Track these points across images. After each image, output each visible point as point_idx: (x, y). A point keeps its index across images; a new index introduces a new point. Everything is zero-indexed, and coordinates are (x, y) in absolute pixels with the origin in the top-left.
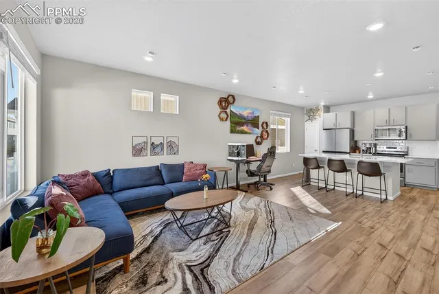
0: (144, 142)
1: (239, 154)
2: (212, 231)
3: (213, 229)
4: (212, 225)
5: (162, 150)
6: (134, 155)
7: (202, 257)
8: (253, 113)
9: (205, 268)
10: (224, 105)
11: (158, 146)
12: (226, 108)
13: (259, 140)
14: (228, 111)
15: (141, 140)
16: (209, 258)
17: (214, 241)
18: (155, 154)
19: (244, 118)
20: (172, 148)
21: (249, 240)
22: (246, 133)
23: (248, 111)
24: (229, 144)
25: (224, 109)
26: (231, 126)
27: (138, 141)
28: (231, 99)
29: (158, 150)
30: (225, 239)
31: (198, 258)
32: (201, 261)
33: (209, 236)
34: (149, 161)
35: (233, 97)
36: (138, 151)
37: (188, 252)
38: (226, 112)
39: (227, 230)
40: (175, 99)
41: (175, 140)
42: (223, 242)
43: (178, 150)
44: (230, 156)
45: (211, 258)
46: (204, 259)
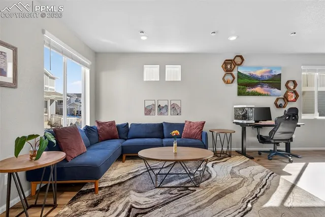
0: (153, 104)
1: (245, 117)
2: (179, 186)
3: (181, 184)
4: (184, 180)
5: (167, 111)
6: (146, 114)
7: (148, 204)
8: (271, 71)
9: (141, 214)
10: (229, 67)
11: (163, 107)
12: (232, 71)
13: (281, 102)
14: (235, 73)
15: (150, 103)
16: (153, 207)
17: (172, 194)
18: (161, 114)
19: (257, 79)
20: (176, 109)
21: (206, 207)
22: (260, 94)
23: (264, 70)
24: (235, 106)
25: (228, 71)
26: (239, 88)
27: (148, 103)
28: (238, 60)
29: (164, 111)
30: (183, 196)
31: (144, 203)
32: (144, 207)
33: (172, 189)
34: (156, 119)
35: (241, 57)
36: (148, 111)
37: (142, 195)
38: (232, 74)
39: (194, 189)
40: (178, 68)
41: (178, 103)
42: (179, 198)
43: (180, 112)
44: (236, 119)
45: (153, 208)
46: (148, 206)
